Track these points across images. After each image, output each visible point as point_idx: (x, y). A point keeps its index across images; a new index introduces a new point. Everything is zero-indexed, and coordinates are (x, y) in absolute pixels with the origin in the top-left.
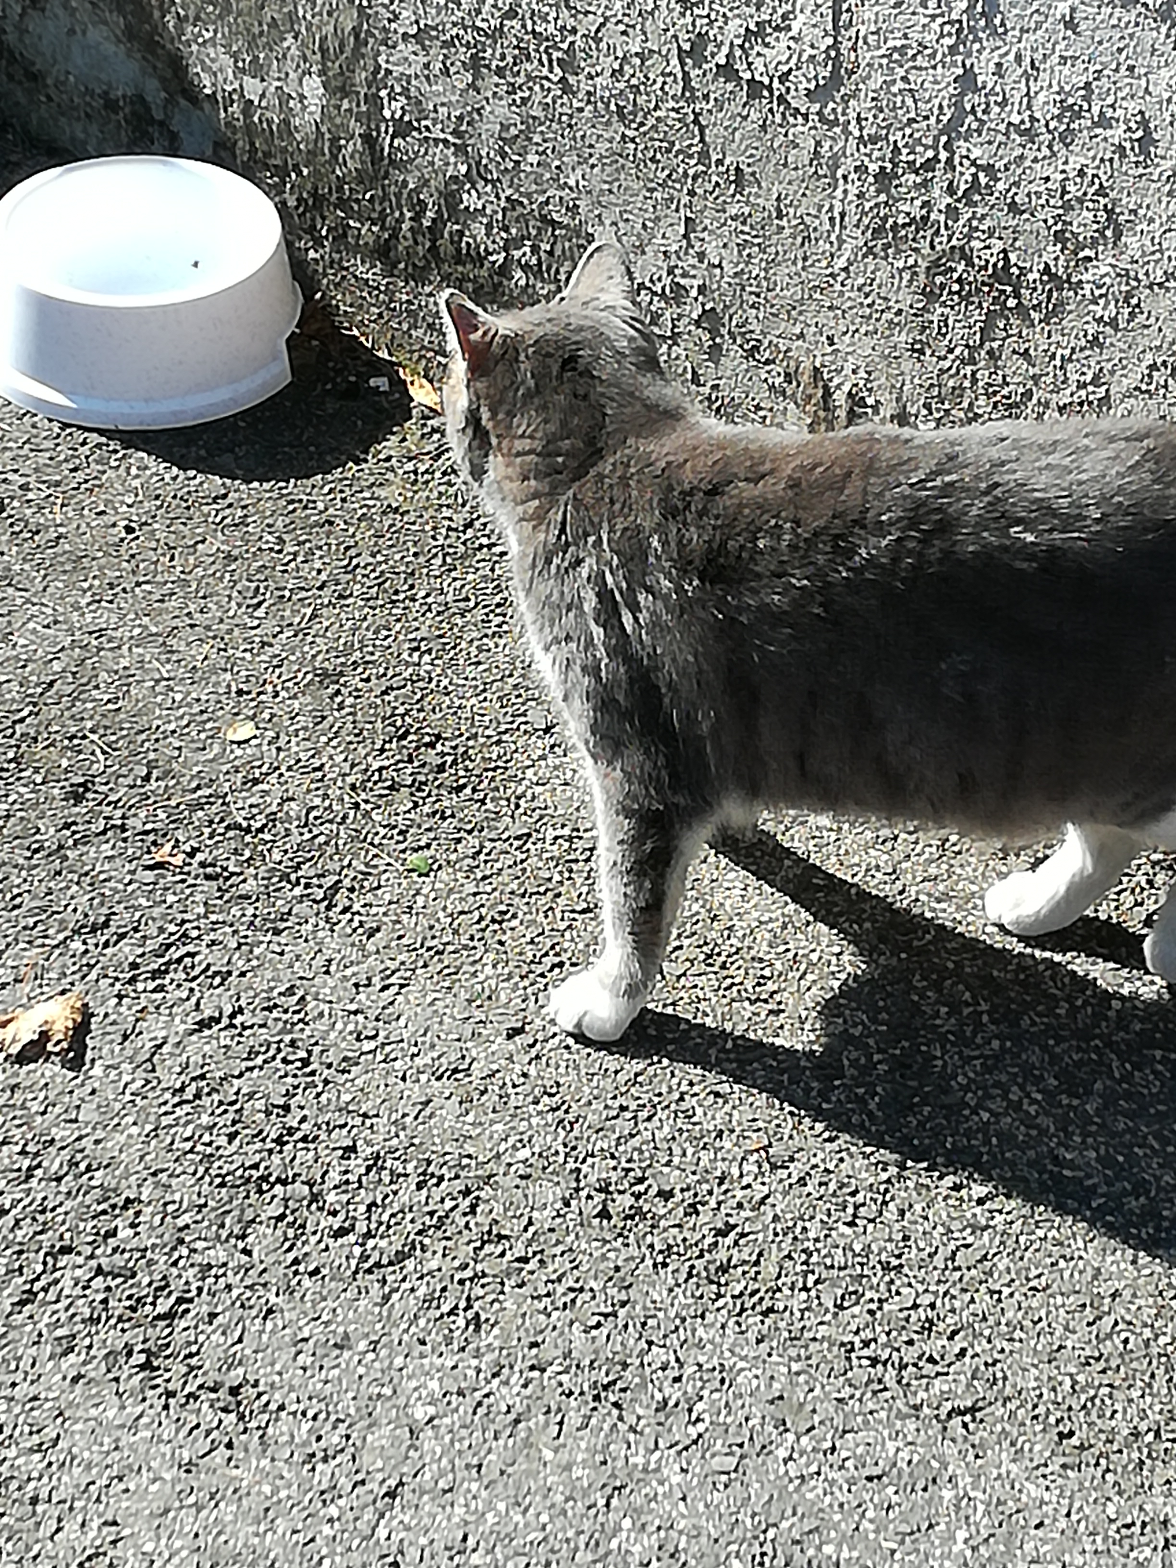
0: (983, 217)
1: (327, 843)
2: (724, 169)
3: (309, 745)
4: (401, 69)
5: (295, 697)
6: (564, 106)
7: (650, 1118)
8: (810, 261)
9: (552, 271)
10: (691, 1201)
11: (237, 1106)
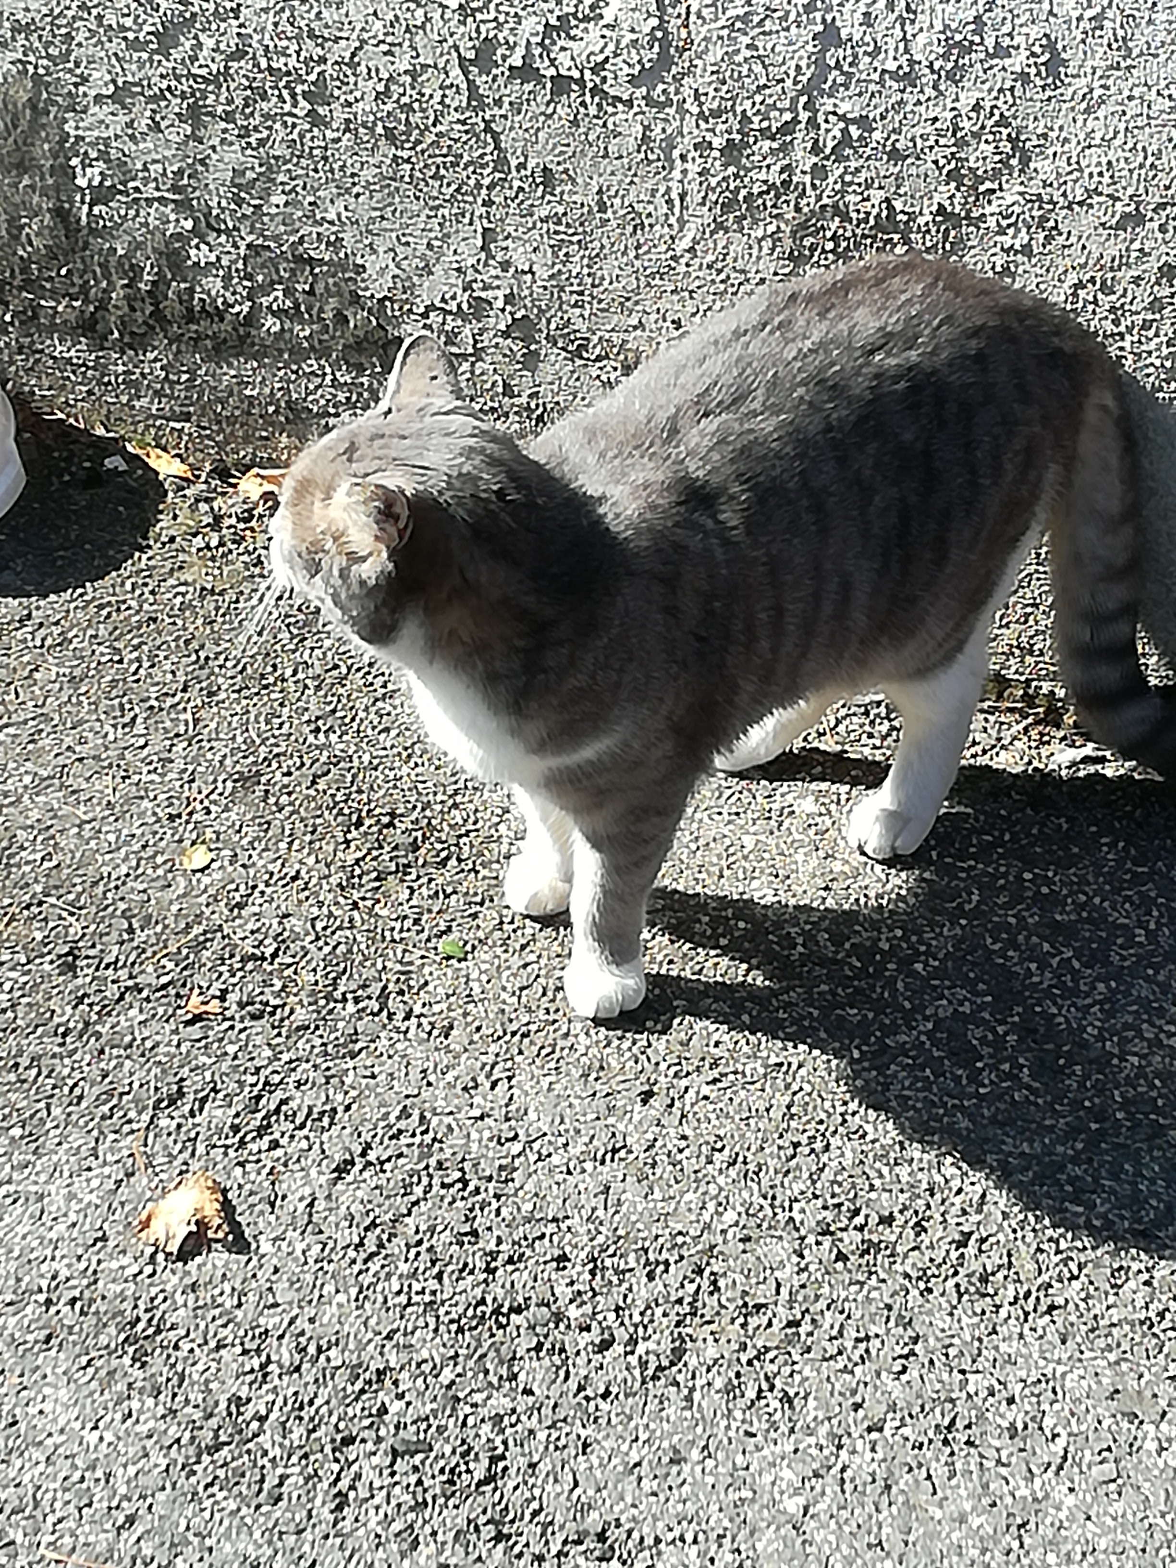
0: (857, 170)
1: (350, 951)
2: (529, 173)
3: (271, 855)
4: (96, 133)
5: (227, 809)
6: (315, 139)
7: (827, 1148)
8: (645, 248)
9: (314, 312)
10: (914, 1220)
11: (426, 1245)
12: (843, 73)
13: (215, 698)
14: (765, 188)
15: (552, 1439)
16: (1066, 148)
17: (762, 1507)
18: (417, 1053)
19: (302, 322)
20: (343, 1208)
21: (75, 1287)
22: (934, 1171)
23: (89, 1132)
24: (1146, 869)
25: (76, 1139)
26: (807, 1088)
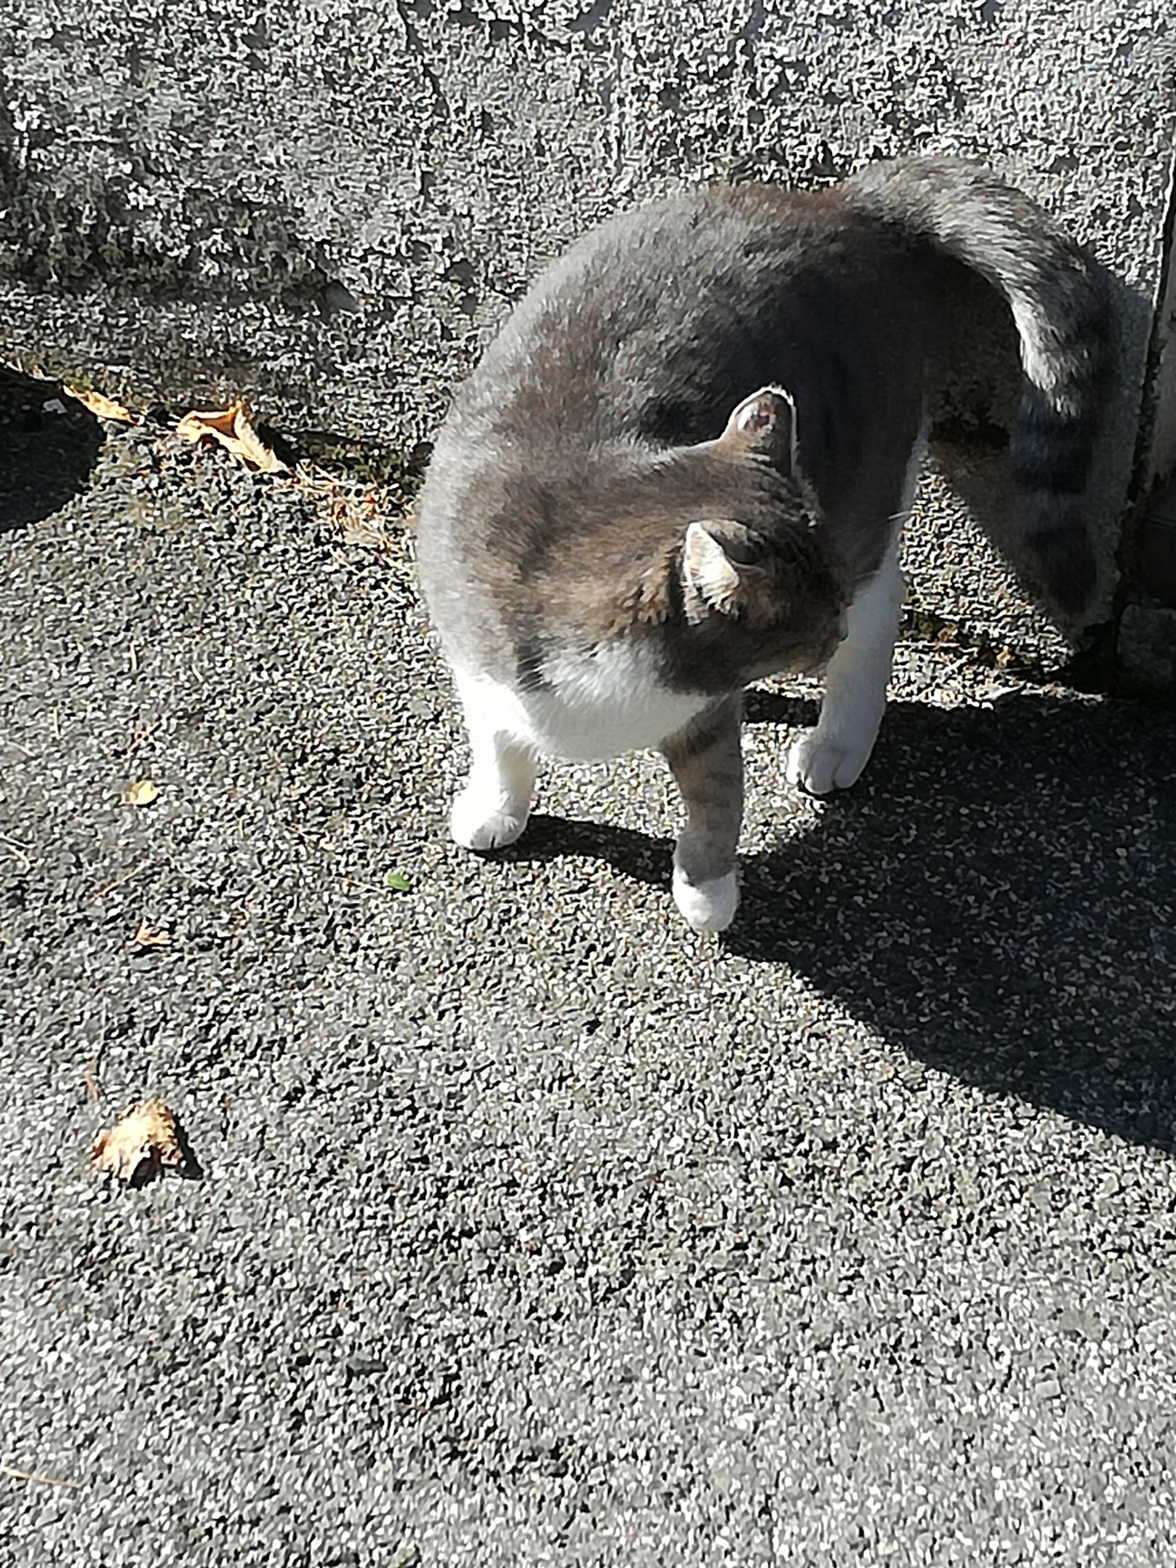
0: (794, 114)
1: (296, 885)
2: (467, 116)
3: (217, 790)
4: (34, 77)
5: (172, 746)
6: (255, 83)
7: (771, 1076)
8: (583, 192)
9: (253, 255)
10: (858, 1145)
11: (376, 1172)
12: (780, 17)
13: (158, 637)
14: (702, 132)
15: (505, 1358)
16: (1001, 92)
17: (713, 1423)
18: (365, 984)
19: (241, 265)
20: (295, 1135)
21: (31, 1212)
22: (876, 1098)
23: (42, 1061)
24: (1080, 805)
25: (29, 1068)
26: (751, 1017)
